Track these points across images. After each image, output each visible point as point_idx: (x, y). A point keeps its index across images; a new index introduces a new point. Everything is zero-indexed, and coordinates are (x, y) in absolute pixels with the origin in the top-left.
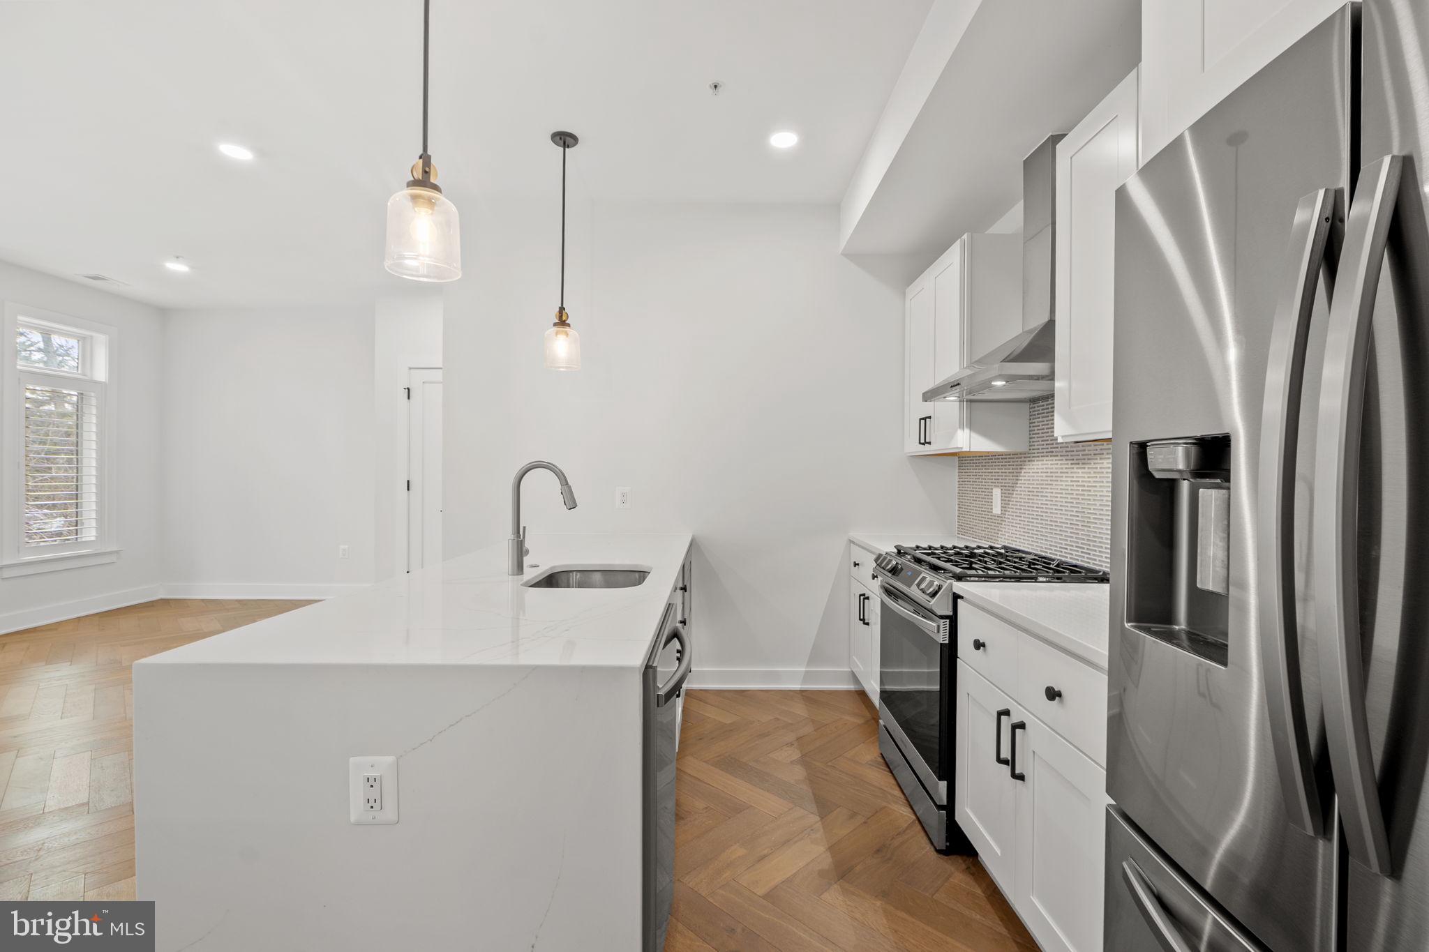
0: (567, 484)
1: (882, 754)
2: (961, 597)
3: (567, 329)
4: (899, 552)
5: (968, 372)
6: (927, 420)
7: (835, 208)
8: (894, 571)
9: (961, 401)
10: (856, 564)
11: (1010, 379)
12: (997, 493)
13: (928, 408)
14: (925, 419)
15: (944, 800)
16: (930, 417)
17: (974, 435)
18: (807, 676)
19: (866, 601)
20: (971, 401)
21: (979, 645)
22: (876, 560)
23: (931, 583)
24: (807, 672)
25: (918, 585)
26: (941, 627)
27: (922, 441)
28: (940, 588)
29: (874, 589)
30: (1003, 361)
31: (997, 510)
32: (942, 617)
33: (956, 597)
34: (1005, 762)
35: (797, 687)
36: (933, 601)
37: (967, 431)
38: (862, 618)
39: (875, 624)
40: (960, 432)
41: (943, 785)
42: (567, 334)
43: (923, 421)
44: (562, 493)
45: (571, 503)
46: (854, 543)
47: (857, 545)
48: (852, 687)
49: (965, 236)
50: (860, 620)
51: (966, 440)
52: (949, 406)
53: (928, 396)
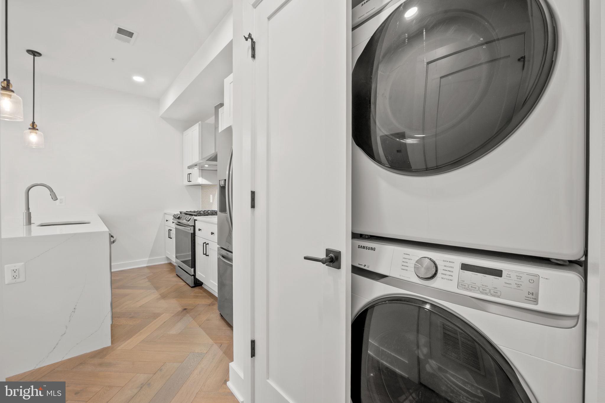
0: (53, 191)
1: (177, 275)
2: (196, 220)
3: (37, 131)
4: (181, 213)
5: (201, 161)
6: (190, 174)
7: (158, 101)
8: (179, 218)
9: (199, 169)
10: (167, 221)
11: (209, 165)
12: (211, 196)
13: (190, 171)
14: (189, 174)
15: (193, 273)
16: (191, 174)
17: (203, 179)
18: (149, 261)
19: (171, 231)
20: (202, 170)
21: (199, 230)
22: (173, 216)
23: (188, 218)
24: (149, 260)
25: (185, 219)
26: (191, 228)
27: (189, 181)
28: (191, 219)
29: (173, 226)
30: (207, 160)
31: (211, 201)
32: (191, 226)
33: (195, 220)
34: (205, 254)
35: (145, 265)
36: (189, 222)
37: (201, 178)
38: (169, 237)
39: (174, 238)
40: (199, 178)
41: (193, 269)
42: (36, 133)
43: (189, 175)
44: (51, 195)
45: (55, 198)
46: (166, 214)
47: (168, 214)
48: (166, 262)
49: (200, 122)
50: (169, 238)
51: (201, 181)
52: (195, 171)
53: (190, 167)
